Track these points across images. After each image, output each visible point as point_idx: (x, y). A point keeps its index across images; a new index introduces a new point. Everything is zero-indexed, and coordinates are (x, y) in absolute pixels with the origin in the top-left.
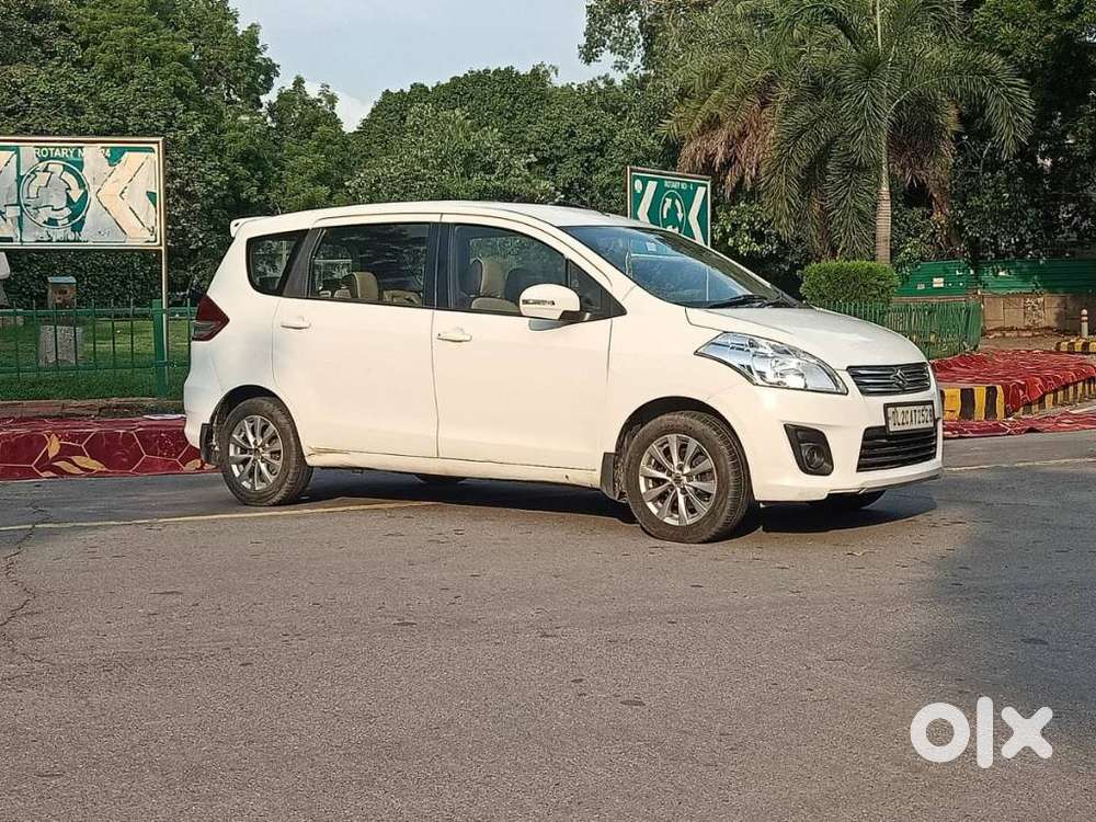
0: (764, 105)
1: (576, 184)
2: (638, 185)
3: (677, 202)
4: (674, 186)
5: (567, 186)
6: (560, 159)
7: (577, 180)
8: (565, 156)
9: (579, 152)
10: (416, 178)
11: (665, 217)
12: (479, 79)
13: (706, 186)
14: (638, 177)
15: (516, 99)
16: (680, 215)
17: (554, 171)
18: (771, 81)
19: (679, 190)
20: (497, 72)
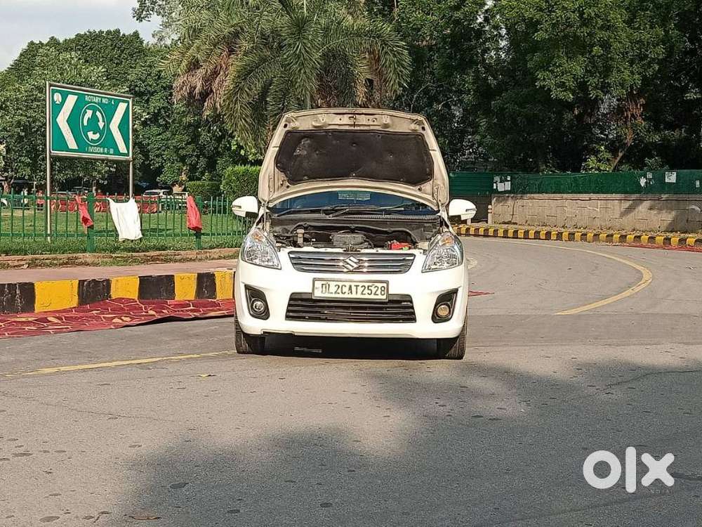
0: (231, 52)
1: (162, 110)
2: (58, 98)
3: (98, 114)
4: (97, 101)
5: (156, 111)
6: (152, 94)
7: (163, 108)
8: (155, 91)
9: (165, 88)
10: (35, 100)
11: (85, 124)
12: (95, 37)
13: (128, 102)
14: (57, 91)
15: (122, 52)
16: (101, 124)
17: (147, 101)
18: (236, 35)
19: (100, 104)
20: (109, 32)
